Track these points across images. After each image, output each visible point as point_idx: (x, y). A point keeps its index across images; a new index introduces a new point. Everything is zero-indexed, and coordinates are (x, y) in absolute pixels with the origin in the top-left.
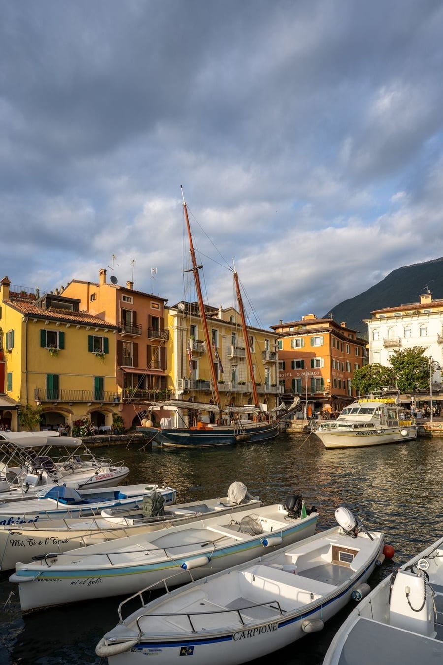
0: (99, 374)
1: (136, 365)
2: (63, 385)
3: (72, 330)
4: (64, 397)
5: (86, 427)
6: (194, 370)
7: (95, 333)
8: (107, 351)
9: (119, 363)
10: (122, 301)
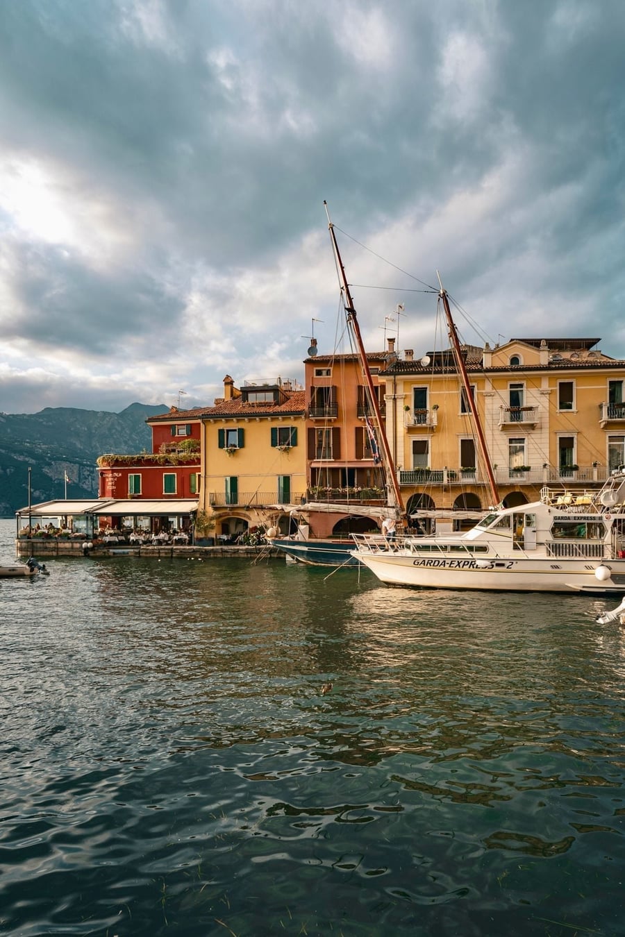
0: (286, 472)
1: (337, 455)
2: (242, 488)
3: (253, 424)
4: (243, 500)
5: (257, 535)
6: (421, 456)
7: (280, 424)
8: (295, 443)
9: (311, 456)
10: (315, 377)
